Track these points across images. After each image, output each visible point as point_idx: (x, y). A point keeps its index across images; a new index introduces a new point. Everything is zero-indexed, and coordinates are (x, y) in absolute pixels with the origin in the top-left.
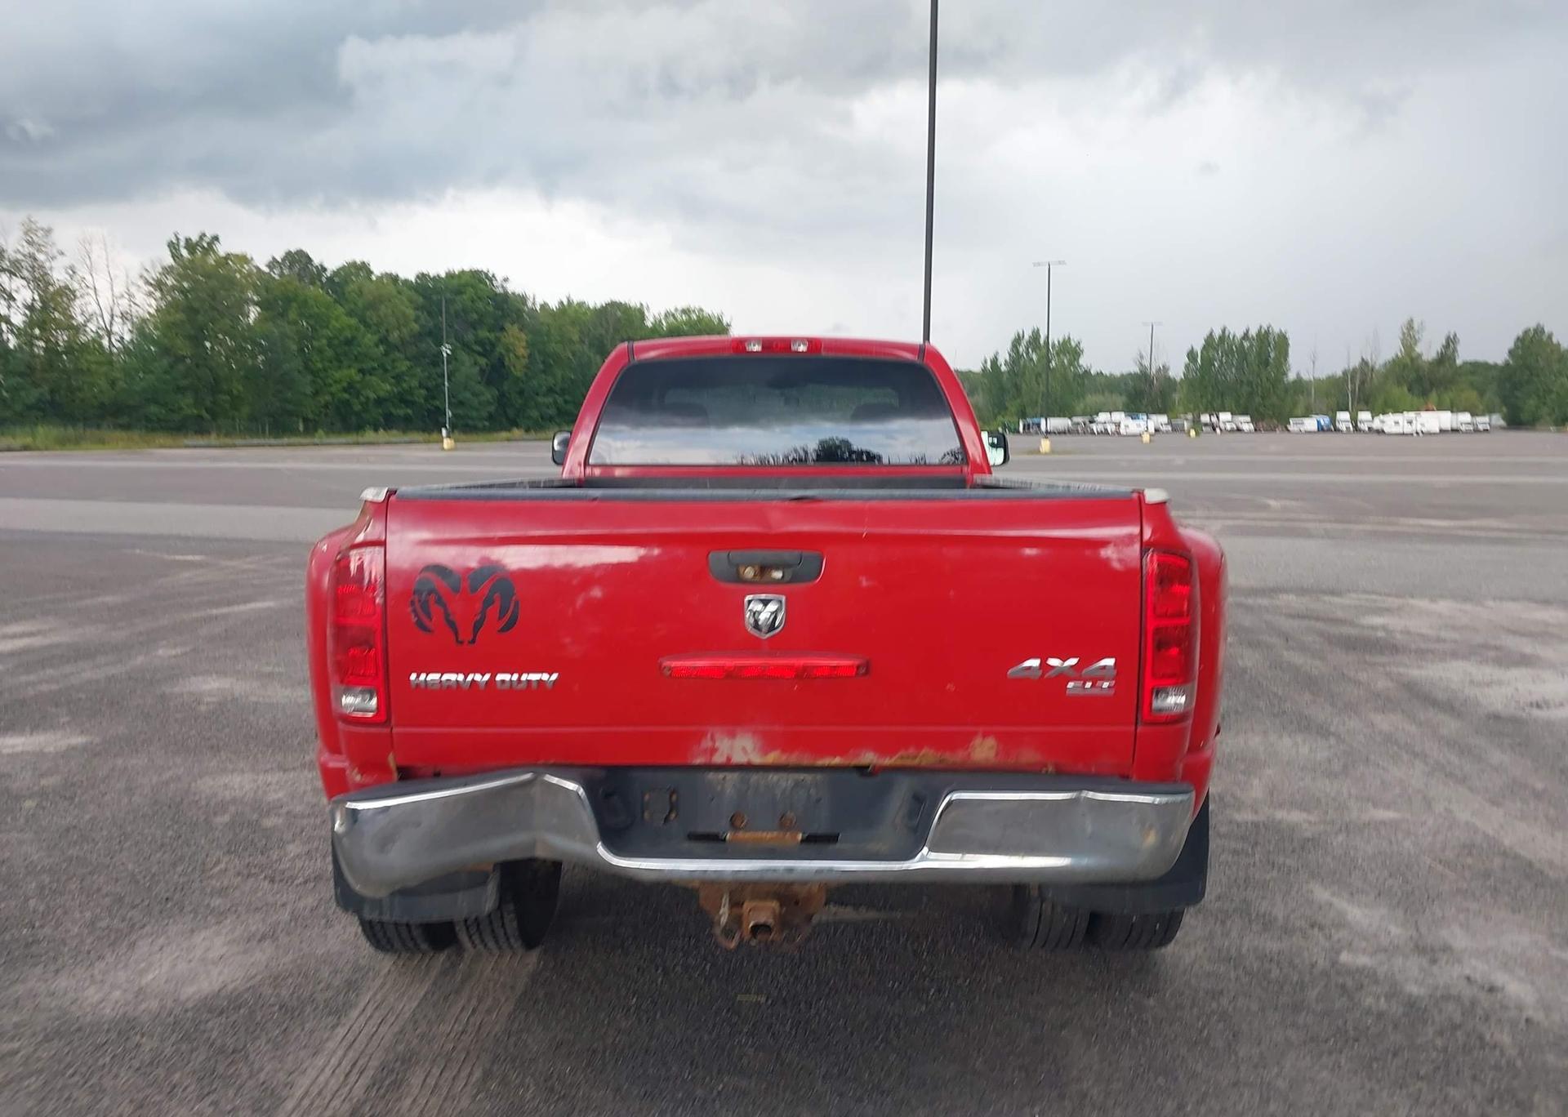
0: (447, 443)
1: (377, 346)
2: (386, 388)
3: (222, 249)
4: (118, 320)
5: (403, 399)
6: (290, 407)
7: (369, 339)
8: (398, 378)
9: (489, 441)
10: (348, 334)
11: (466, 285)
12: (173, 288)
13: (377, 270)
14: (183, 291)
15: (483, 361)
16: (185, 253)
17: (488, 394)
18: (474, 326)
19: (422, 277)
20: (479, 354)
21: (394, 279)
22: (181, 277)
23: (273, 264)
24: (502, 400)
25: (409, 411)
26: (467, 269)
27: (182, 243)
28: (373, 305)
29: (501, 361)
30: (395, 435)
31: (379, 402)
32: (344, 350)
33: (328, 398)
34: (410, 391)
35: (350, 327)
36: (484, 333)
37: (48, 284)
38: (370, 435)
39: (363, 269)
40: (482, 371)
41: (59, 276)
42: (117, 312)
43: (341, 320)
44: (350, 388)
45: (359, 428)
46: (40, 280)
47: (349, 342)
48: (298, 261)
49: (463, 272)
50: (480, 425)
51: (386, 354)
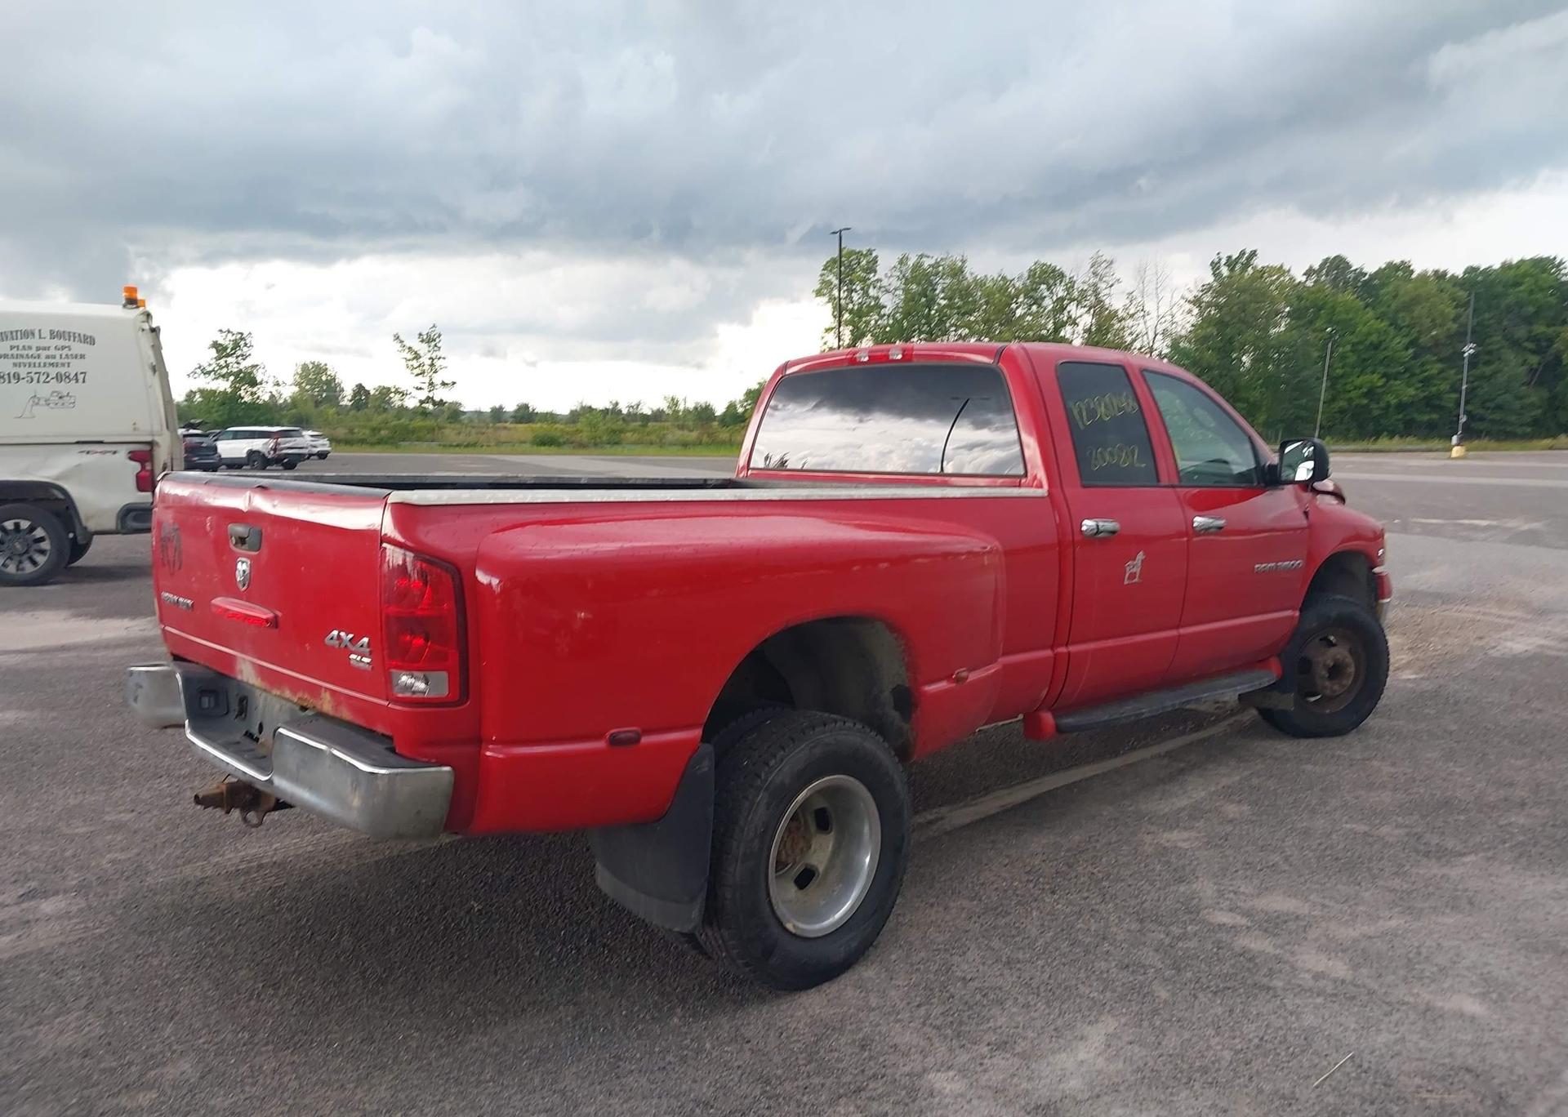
0: (1456, 451)
1: (1407, 349)
2: (1410, 392)
3: (1259, 263)
4: (1159, 337)
5: (1430, 403)
6: (1303, 413)
7: (1397, 342)
8: (1426, 382)
9: (1523, 449)
10: (1374, 338)
11: (1525, 275)
12: (1209, 305)
13: (1418, 269)
14: (1218, 307)
15: (1534, 360)
16: (1225, 271)
17: (1535, 396)
18: (1529, 320)
19: (1471, 270)
20: (1534, 352)
21: (1440, 276)
22: (1218, 294)
23: (1309, 273)
24: (1553, 404)
25: (1435, 416)
26: (1528, 257)
27: (1224, 261)
28: (1408, 307)
29: (1558, 358)
30: (1410, 442)
31: (1401, 407)
32: (1370, 353)
33: (1342, 404)
34: (1439, 396)
35: (1378, 331)
36: (1540, 329)
37: (1103, 308)
38: (1383, 442)
39: (1404, 268)
40: (1532, 371)
41: (1116, 302)
42: (1160, 329)
43: (1370, 323)
44: (1370, 393)
45: (1377, 435)
46: (1099, 308)
47: (1376, 347)
48: (1337, 266)
49: (1522, 262)
50: (1519, 431)
51: (1415, 357)
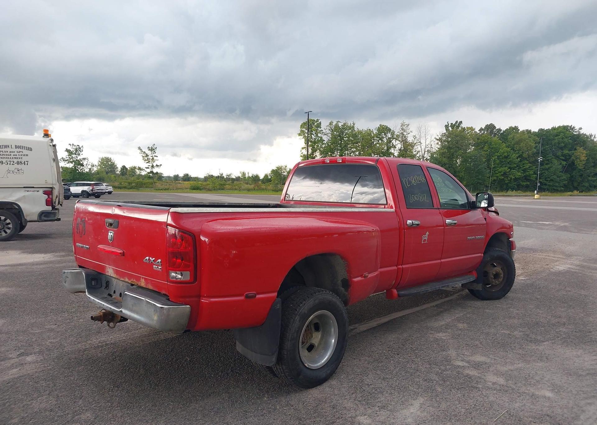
0: (536, 196)
1: (517, 158)
2: (519, 174)
3: (464, 125)
4: (426, 153)
5: (526, 178)
6: (480, 181)
7: (514, 156)
8: (525, 171)
9: (561, 196)
10: (506, 154)
11: (560, 132)
12: (445, 141)
13: (521, 129)
14: (448, 142)
15: (564, 163)
16: (450, 128)
17: (565, 176)
18: (562, 148)
19: (541, 130)
20: (563, 160)
21: (529, 132)
22: (448, 137)
23: (481, 130)
24: (571, 180)
25: (528, 183)
26: (561, 125)
27: (450, 125)
28: (518, 143)
29: (573, 163)
30: (520, 193)
31: (516, 179)
32: (504, 159)
33: (495, 178)
34: (529, 176)
35: (507, 152)
36: (566, 152)
37: (406, 142)
38: (510, 193)
39: (516, 128)
40: (564, 167)
41: (410, 139)
42: (426, 150)
43: (504, 149)
44: (505, 174)
45: (507, 190)
46: (404, 141)
47: (506, 157)
48: (490, 128)
49: (559, 127)
50: (559, 189)
51: (521, 161)
